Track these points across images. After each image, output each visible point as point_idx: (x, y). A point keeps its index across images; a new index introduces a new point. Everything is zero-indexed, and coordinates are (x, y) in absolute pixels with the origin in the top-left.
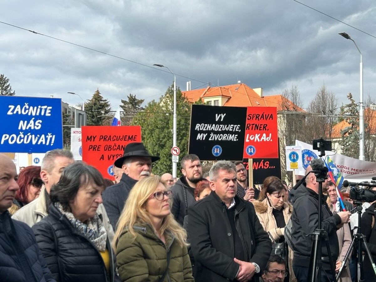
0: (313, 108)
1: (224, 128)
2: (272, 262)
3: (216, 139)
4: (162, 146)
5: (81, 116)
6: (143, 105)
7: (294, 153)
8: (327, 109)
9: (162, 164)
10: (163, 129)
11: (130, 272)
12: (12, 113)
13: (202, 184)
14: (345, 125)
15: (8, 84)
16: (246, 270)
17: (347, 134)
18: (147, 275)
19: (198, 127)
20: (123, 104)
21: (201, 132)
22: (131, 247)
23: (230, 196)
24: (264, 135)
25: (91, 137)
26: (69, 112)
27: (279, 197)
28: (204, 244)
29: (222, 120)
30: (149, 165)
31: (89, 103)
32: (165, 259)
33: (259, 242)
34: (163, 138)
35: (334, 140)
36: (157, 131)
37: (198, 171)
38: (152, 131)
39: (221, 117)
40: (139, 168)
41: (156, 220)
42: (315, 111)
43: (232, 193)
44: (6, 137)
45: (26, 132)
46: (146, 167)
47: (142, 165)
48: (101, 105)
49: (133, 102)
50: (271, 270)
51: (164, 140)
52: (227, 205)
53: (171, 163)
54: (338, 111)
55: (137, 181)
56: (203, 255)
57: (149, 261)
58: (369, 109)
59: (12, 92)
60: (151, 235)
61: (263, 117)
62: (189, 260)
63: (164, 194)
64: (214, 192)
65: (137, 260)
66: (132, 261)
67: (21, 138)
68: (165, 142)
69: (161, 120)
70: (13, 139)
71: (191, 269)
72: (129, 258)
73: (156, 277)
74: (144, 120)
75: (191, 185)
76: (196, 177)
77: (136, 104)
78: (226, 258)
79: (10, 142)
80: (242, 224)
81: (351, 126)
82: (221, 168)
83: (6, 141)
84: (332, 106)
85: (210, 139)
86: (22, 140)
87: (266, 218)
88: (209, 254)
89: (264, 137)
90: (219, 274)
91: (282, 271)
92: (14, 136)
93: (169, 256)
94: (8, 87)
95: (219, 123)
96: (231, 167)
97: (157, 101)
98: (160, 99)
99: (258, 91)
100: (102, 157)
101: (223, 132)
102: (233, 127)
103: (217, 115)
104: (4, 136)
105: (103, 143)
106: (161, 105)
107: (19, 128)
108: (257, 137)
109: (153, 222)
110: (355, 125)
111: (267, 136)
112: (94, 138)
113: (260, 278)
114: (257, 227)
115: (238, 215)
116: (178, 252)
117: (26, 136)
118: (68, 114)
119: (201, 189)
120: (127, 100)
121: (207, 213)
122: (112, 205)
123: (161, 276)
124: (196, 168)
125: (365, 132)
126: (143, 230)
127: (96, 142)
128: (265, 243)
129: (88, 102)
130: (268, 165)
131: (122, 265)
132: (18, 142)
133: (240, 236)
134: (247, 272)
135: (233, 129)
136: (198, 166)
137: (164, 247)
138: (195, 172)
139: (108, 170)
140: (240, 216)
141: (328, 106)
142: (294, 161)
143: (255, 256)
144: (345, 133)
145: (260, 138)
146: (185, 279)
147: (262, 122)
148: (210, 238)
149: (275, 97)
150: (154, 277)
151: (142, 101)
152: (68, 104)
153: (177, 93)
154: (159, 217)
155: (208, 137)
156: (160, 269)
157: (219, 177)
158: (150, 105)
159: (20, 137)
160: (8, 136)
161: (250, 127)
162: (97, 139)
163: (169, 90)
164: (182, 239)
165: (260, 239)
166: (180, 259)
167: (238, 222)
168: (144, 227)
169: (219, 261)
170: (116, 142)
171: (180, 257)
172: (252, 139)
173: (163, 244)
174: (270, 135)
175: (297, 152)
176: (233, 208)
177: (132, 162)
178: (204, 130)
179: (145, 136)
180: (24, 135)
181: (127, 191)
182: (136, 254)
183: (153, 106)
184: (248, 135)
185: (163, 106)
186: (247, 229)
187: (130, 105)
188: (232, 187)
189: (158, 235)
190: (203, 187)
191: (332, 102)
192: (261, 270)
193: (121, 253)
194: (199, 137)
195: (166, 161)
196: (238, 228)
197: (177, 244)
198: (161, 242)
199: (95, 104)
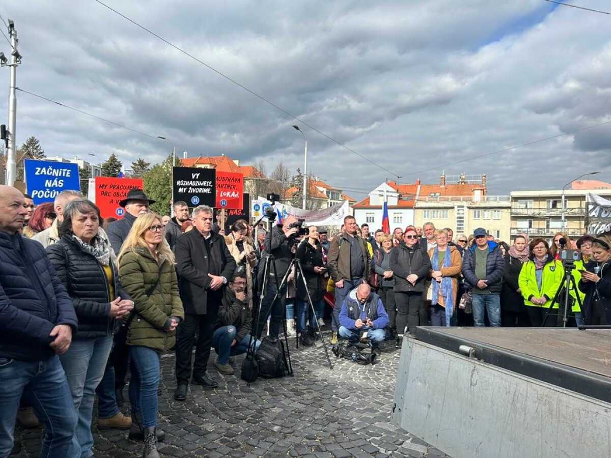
0: (273, 176)
1: (200, 184)
2: (237, 276)
3: (194, 192)
4: (164, 198)
5: (97, 171)
6: (149, 167)
7: (257, 205)
8: (283, 178)
9: (163, 211)
10: (164, 185)
11: (130, 281)
12: (39, 174)
13: (187, 223)
14: (295, 190)
15: (38, 144)
16: (216, 282)
17: (296, 196)
18: (142, 284)
19: (178, 183)
20: (133, 166)
21: (182, 187)
22: (131, 263)
23: (207, 230)
24: (234, 193)
25: (103, 185)
26: (90, 169)
27: (241, 234)
28: (186, 264)
29: (197, 178)
30: (146, 206)
31: (106, 164)
32: (157, 273)
33: (227, 262)
34: (165, 192)
35: (287, 199)
36: (160, 186)
37: (186, 213)
38: (156, 187)
39: (196, 176)
40: (139, 208)
41: (151, 246)
42: (275, 179)
43: (209, 228)
44: (35, 192)
45: (51, 189)
46: (144, 208)
47: (141, 206)
48: (115, 165)
49: (142, 164)
50: (235, 282)
51: (165, 194)
52: (205, 237)
53: (171, 211)
54: (290, 179)
55: (137, 218)
56: (186, 271)
57: (145, 273)
58: (310, 180)
59: (42, 151)
60: (148, 255)
61: (233, 179)
62: (176, 275)
63: (157, 228)
64: (195, 227)
65: (135, 272)
66: (132, 273)
67: (47, 194)
68: (166, 195)
69: (163, 179)
70: (41, 194)
71: (177, 282)
72: (129, 271)
73: (150, 286)
74: (150, 178)
75: (180, 224)
76: (184, 218)
77: (144, 166)
78: (202, 274)
79: (39, 196)
80: (215, 251)
81: (298, 190)
82: (201, 210)
83: (36, 196)
84: (286, 176)
85: (189, 192)
86: (49, 195)
87: (231, 248)
88: (189, 271)
89: (233, 194)
90: (197, 285)
91: (243, 283)
92: (42, 192)
93: (160, 271)
94: (38, 147)
95: (195, 180)
96: (208, 210)
97: (160, 164)
98: (163, 163)
99: (236, 162)
100: (112, 201)
101: (199, 187)
102: (207, 183)
103: (193, 174)
104: (34, 191)
105: (113, 191)
106: (163, 167)
107: (46, 186)
108: (228, 194)
109: (149, 247)
110: (301, 189)
111: (236, 193)
112: (105, 186)
113: (227, 288)
114: (226, 253)
115: (212, 244)
116: (168, 269)
117: (52, 192)
118: (89, 170)
119: (186, 226)
120: (137, 163)
121: (190, 243)
122: (116, 235)
123: (153, 285)
124: (184, 212)
125: (307, 195)
126: (142, 251)
127: (107, 190)
128: (231, 263)
129: (105, 162)
130: (240, 213)
131: (123, 275)
132: (46, 197)
133: (214, 258)
134: (218, 283)
135: (206, 184)
136: (186, 210)
137: (157, 264)
138: (184, 215)
139: (116, 211)
140: (214, 244)
141: (283, 176)
142: (257, 210)
143: (224, 272)
144: (294, 195)
145: (230, 194)
146: (172, 288)
147: (233, 183)
148: (191, 260)
149: (248, 167)
150: (147, 285)
151: (148, 164)
152: (89, 163)
153: (175, 160)
154: (153, 244)
155: (188, 190)
156: (153, 280)
157: (199, 216)
158: (154, 167)
159: (47, 192)
160: (37, 192)
161: (224, 187)
162: (108, 187)
163: (169, 157)
164: (171, 259)
165: (228, 261)
166: (169, 274)
167: (212, 249)
168: (142, 249)
169: (197, 276)
170: (123, 190)
171: (169, 272)
172: (225, 195)
173: (156, 261)
174: (238, 193)
175: (259, 204)
176: (209, 239)
177: (133, 204)
178: (184, 185)
179: (150, 190)
180: (50, 191)
181: (130, 226)
182: (135, 268)
183: (157, 168)
184: (222, 192)
185: (165, 169)
186: (218, 253)
187: (139, 167)
188: (209, 223)
189: (153, 256)
190: (188, 225)
191: (287, 173)
192: (227, 282)
193: (124, 267)
194: (181, 190)
195: (166, 209)
196: (212, 253)
197: (167, 263)
198: (155, 261)
199: (111, 164)
